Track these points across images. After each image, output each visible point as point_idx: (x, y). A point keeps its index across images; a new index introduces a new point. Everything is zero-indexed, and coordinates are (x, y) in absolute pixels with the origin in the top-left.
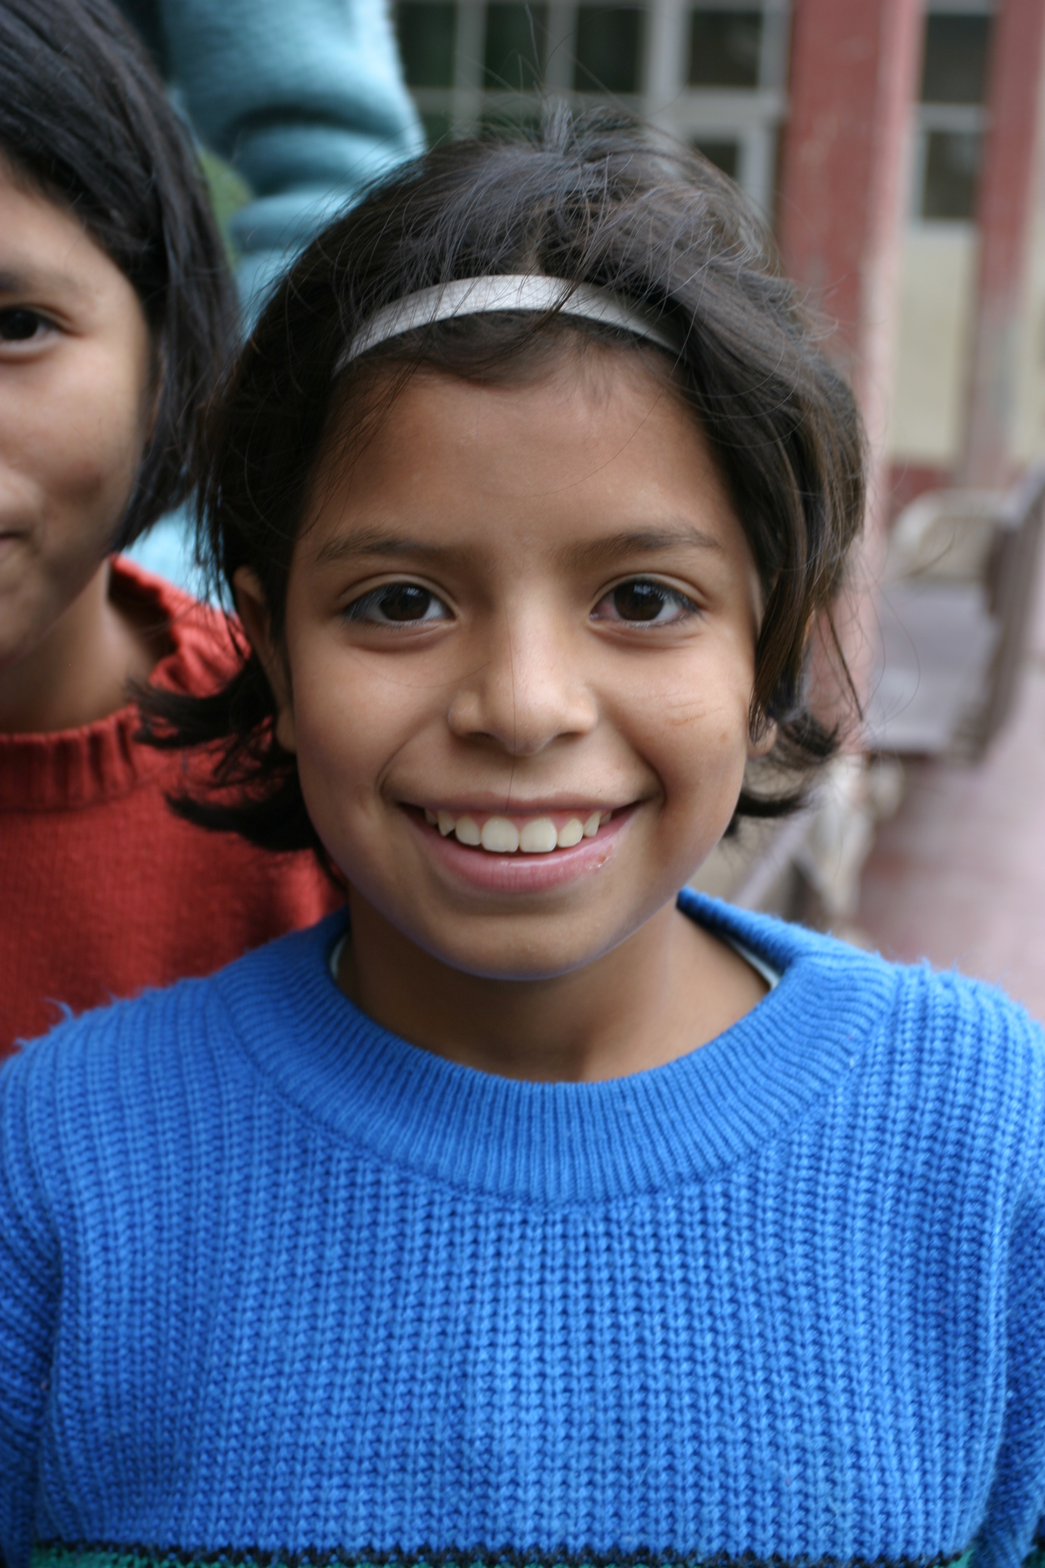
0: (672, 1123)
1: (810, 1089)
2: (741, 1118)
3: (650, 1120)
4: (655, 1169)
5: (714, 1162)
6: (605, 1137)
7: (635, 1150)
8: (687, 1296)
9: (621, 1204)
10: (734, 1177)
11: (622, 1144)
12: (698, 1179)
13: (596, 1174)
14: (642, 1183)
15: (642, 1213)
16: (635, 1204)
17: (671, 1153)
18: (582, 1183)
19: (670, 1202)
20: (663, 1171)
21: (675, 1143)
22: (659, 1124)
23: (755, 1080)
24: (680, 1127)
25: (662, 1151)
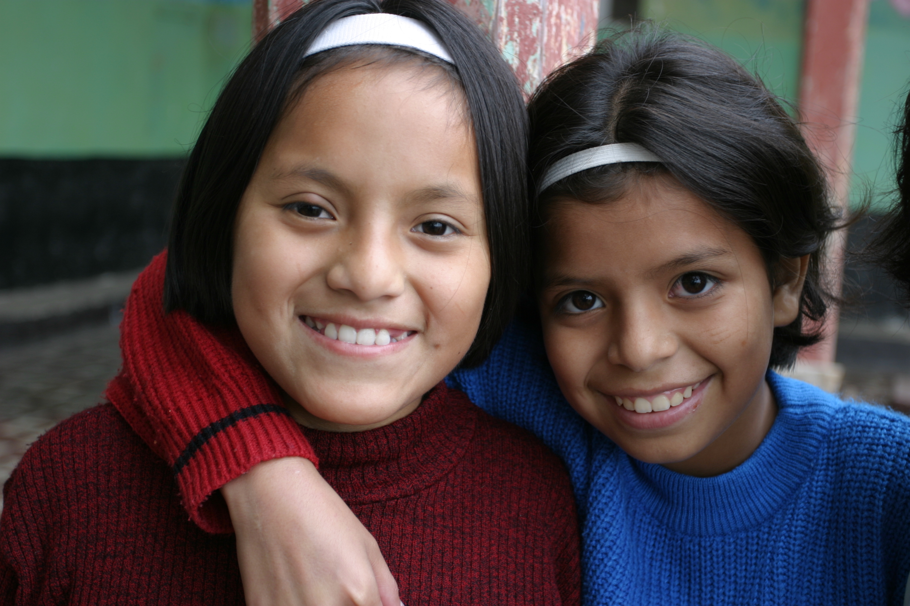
0: (735, 503)
1: (793, 482)
2: (764, 499)
3: (726, 501)
4: (725, 526)
5: (753, 522)
6: (703, 507)
7: (717, 515)
8: (735, 582)
9: (707, 539)
10: (762, 528)
11: (711, 512)
12: (746, 530)
13: (697, 524)
14: (718, 531)
15: (717, 545)
16: (714, 540)
17: (734, 517)
18: (690, 527)
19: (732, 540)
20: (729, 526)
21: (736, 513)
22: (730, 504)
23: (769, 479)
24: (739, 505)
25: (729, 516)
